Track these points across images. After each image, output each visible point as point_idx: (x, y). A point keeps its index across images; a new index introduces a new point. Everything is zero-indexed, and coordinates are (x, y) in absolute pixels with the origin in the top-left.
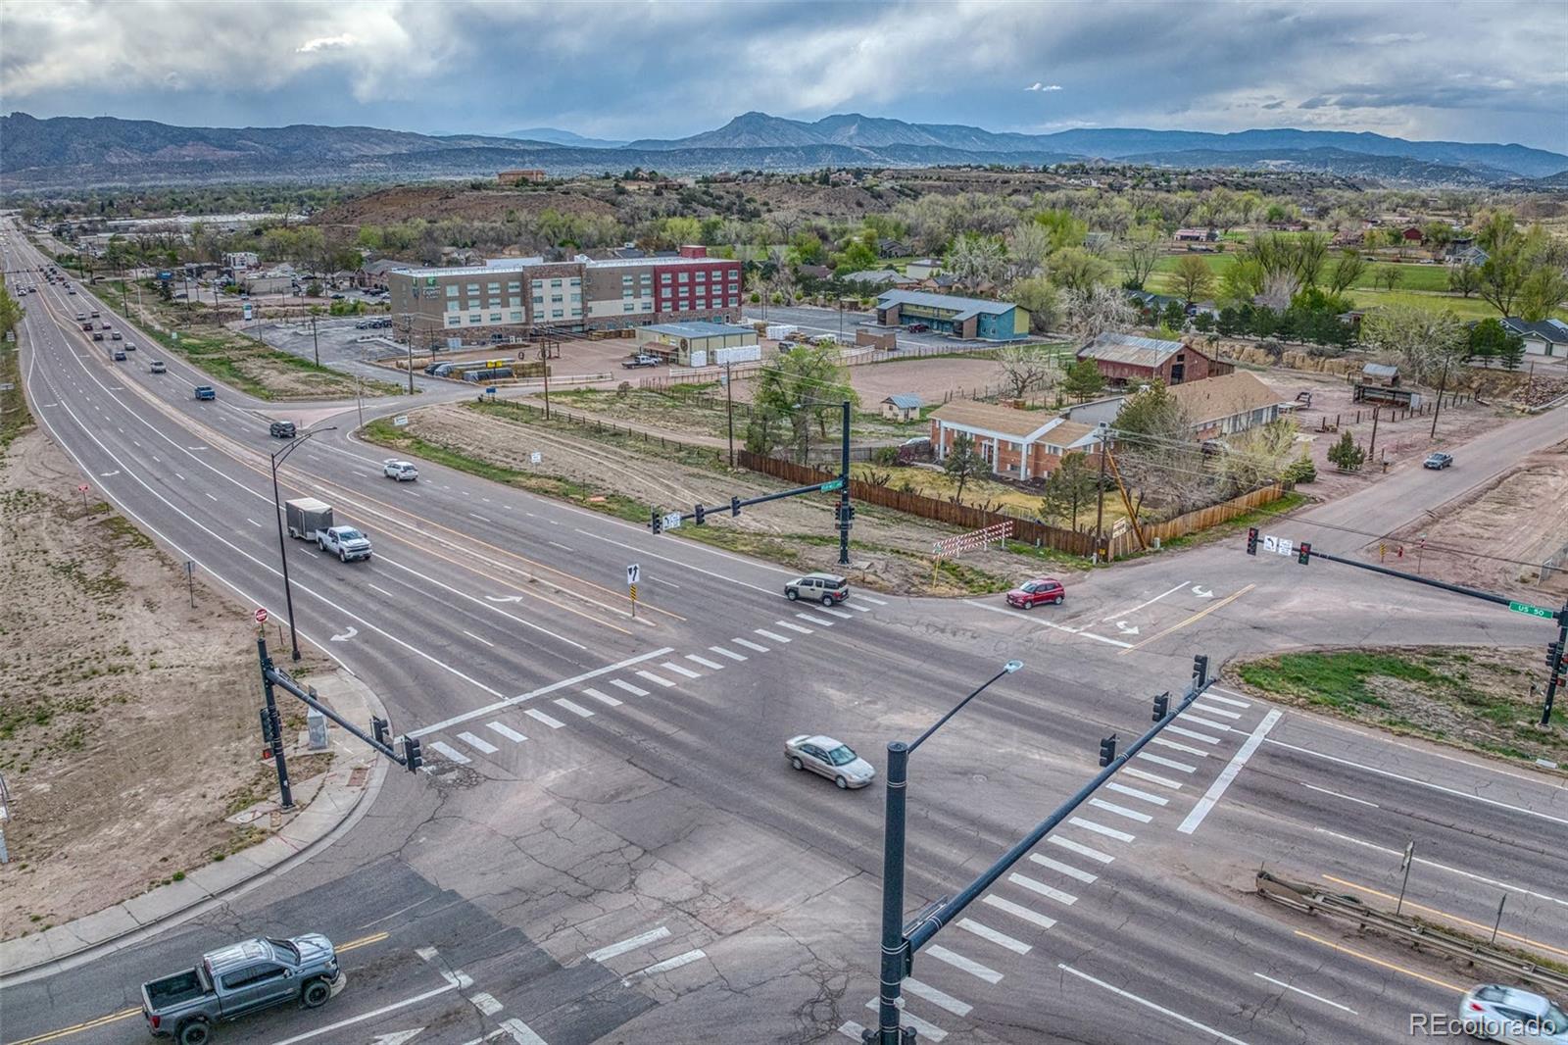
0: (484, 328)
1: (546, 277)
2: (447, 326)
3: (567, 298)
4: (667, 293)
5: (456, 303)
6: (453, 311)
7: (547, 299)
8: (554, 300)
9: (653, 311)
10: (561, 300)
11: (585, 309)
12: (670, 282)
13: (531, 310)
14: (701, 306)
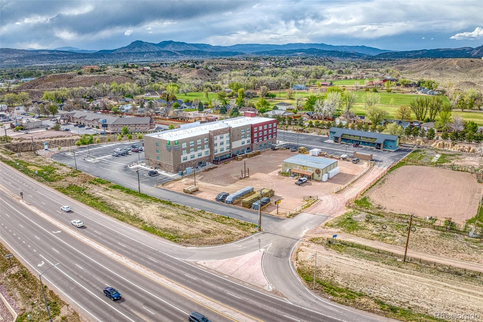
0: (195, 160)
1: (218, 135)
2: (182, 162)
3: (225, 143)
4: (255, 135)
5: (186, 151)
6: (185, 155)
7: (219, 144)
8: (221, 144)
9: (250, 143)
10: (223, 144)
11: (231, 146)
12: (257, 130)
13: (214, 150)
14: (265, 139)
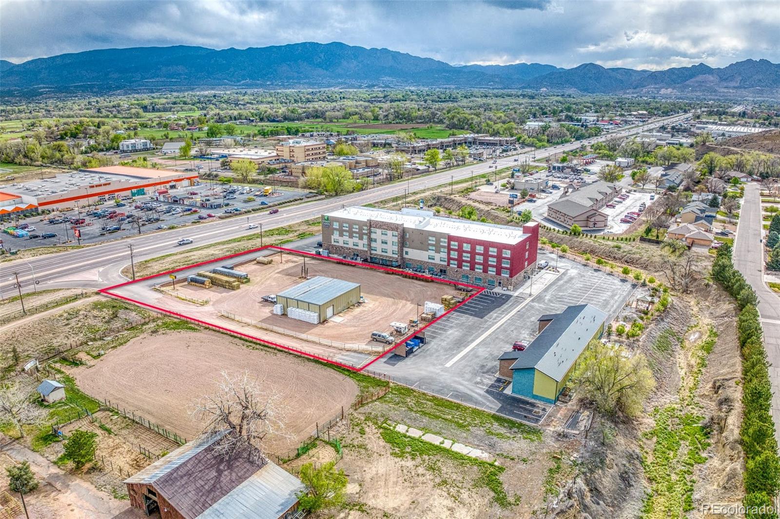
0: (350, 249)
1: (379, 228)
2: (333, 243)
3: (390, 243)
4: (454, 255)
5: (337, 232)
6: (336, 236)
7: (379, 241)
8: (382, 242)
9: (446, 264)
10: (386, 243)
11: (402, 252)
12: (457, 248)
13: (369, 245)
14: (479, 269)
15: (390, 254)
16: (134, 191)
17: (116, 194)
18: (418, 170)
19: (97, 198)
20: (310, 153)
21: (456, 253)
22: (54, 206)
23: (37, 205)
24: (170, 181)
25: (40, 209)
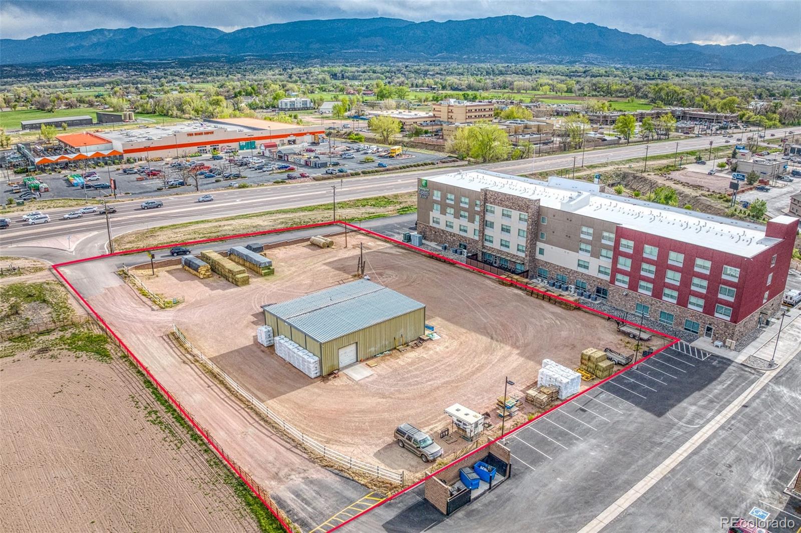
0: (454, 235)
1: (498, 204)
2: (431, 224)
3: (514, 231)
4: (626, 264)
5: (439, 207)
6: (436, 213)
8: (503, 230)
10: (509, 231)
12: (631, 251)
13: (482, 232)
14: (670, 298)
15: (513, 250)
16: (243, 143)
17: (220, 145)
18: (605, 140)
19: (195, 149)
20: (473, 114)
21: (629, 262)
22: (143, 155)
23: (122, 151)
24: (289, 135)
25: (126, 156)
